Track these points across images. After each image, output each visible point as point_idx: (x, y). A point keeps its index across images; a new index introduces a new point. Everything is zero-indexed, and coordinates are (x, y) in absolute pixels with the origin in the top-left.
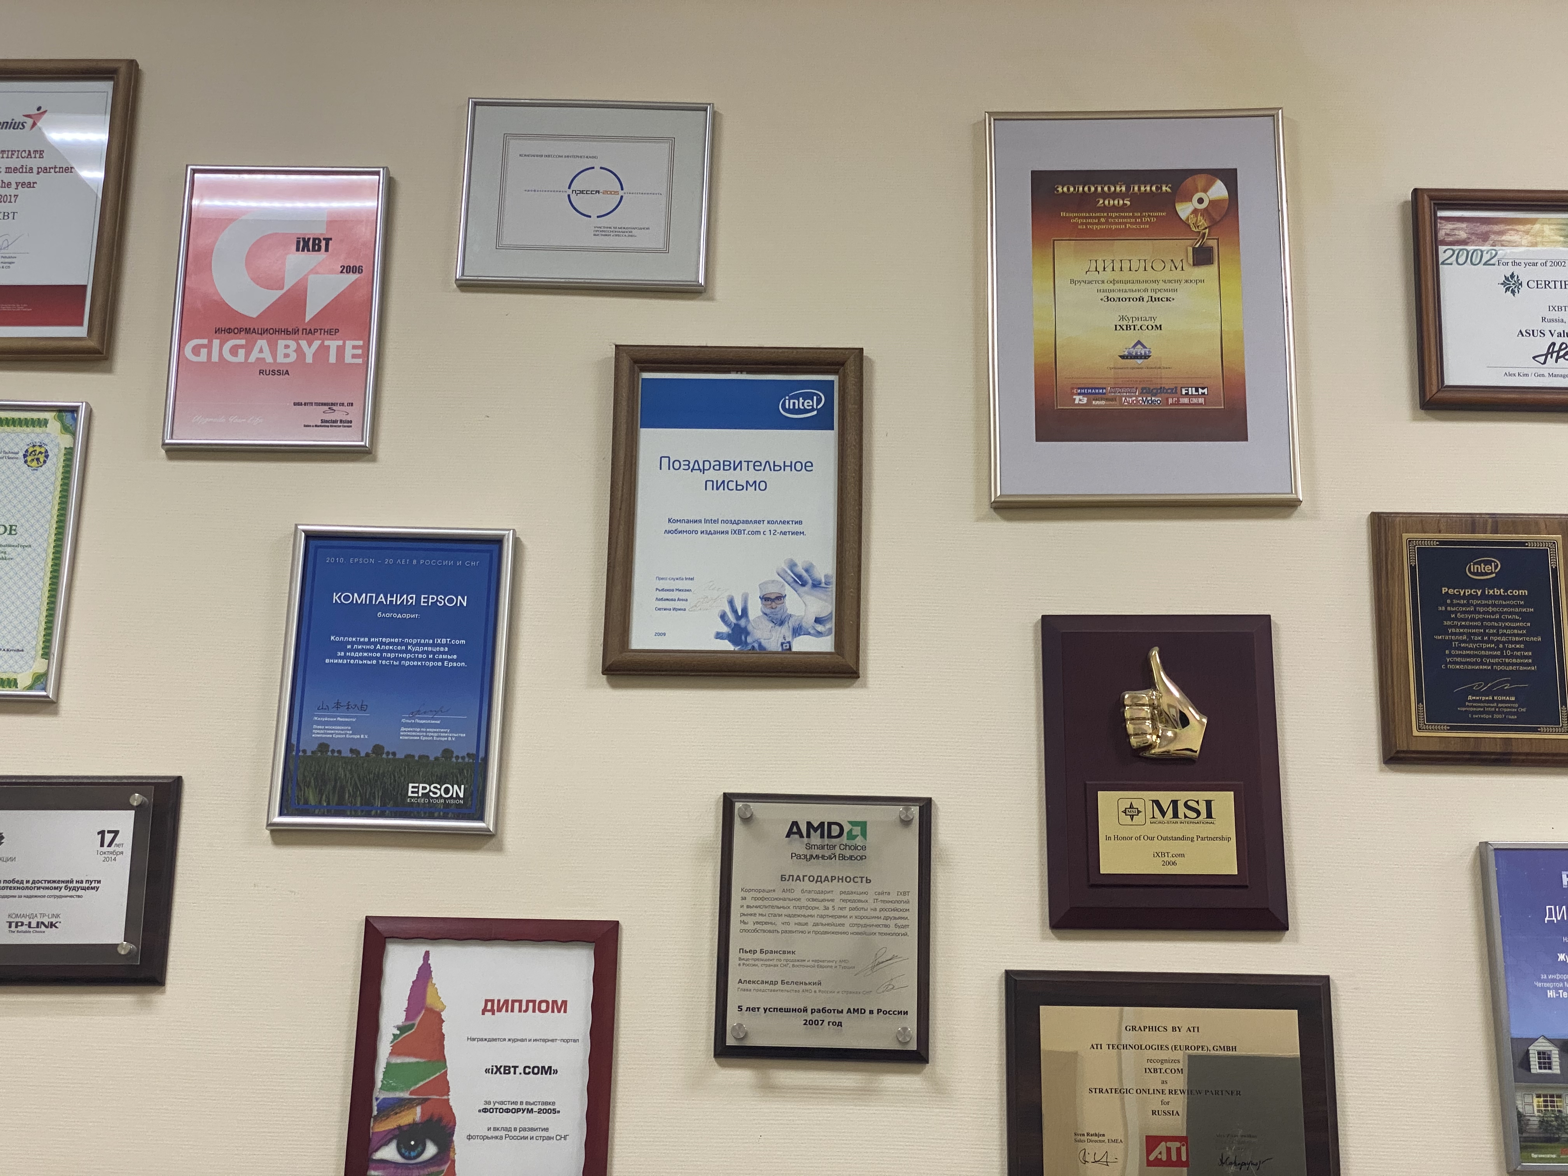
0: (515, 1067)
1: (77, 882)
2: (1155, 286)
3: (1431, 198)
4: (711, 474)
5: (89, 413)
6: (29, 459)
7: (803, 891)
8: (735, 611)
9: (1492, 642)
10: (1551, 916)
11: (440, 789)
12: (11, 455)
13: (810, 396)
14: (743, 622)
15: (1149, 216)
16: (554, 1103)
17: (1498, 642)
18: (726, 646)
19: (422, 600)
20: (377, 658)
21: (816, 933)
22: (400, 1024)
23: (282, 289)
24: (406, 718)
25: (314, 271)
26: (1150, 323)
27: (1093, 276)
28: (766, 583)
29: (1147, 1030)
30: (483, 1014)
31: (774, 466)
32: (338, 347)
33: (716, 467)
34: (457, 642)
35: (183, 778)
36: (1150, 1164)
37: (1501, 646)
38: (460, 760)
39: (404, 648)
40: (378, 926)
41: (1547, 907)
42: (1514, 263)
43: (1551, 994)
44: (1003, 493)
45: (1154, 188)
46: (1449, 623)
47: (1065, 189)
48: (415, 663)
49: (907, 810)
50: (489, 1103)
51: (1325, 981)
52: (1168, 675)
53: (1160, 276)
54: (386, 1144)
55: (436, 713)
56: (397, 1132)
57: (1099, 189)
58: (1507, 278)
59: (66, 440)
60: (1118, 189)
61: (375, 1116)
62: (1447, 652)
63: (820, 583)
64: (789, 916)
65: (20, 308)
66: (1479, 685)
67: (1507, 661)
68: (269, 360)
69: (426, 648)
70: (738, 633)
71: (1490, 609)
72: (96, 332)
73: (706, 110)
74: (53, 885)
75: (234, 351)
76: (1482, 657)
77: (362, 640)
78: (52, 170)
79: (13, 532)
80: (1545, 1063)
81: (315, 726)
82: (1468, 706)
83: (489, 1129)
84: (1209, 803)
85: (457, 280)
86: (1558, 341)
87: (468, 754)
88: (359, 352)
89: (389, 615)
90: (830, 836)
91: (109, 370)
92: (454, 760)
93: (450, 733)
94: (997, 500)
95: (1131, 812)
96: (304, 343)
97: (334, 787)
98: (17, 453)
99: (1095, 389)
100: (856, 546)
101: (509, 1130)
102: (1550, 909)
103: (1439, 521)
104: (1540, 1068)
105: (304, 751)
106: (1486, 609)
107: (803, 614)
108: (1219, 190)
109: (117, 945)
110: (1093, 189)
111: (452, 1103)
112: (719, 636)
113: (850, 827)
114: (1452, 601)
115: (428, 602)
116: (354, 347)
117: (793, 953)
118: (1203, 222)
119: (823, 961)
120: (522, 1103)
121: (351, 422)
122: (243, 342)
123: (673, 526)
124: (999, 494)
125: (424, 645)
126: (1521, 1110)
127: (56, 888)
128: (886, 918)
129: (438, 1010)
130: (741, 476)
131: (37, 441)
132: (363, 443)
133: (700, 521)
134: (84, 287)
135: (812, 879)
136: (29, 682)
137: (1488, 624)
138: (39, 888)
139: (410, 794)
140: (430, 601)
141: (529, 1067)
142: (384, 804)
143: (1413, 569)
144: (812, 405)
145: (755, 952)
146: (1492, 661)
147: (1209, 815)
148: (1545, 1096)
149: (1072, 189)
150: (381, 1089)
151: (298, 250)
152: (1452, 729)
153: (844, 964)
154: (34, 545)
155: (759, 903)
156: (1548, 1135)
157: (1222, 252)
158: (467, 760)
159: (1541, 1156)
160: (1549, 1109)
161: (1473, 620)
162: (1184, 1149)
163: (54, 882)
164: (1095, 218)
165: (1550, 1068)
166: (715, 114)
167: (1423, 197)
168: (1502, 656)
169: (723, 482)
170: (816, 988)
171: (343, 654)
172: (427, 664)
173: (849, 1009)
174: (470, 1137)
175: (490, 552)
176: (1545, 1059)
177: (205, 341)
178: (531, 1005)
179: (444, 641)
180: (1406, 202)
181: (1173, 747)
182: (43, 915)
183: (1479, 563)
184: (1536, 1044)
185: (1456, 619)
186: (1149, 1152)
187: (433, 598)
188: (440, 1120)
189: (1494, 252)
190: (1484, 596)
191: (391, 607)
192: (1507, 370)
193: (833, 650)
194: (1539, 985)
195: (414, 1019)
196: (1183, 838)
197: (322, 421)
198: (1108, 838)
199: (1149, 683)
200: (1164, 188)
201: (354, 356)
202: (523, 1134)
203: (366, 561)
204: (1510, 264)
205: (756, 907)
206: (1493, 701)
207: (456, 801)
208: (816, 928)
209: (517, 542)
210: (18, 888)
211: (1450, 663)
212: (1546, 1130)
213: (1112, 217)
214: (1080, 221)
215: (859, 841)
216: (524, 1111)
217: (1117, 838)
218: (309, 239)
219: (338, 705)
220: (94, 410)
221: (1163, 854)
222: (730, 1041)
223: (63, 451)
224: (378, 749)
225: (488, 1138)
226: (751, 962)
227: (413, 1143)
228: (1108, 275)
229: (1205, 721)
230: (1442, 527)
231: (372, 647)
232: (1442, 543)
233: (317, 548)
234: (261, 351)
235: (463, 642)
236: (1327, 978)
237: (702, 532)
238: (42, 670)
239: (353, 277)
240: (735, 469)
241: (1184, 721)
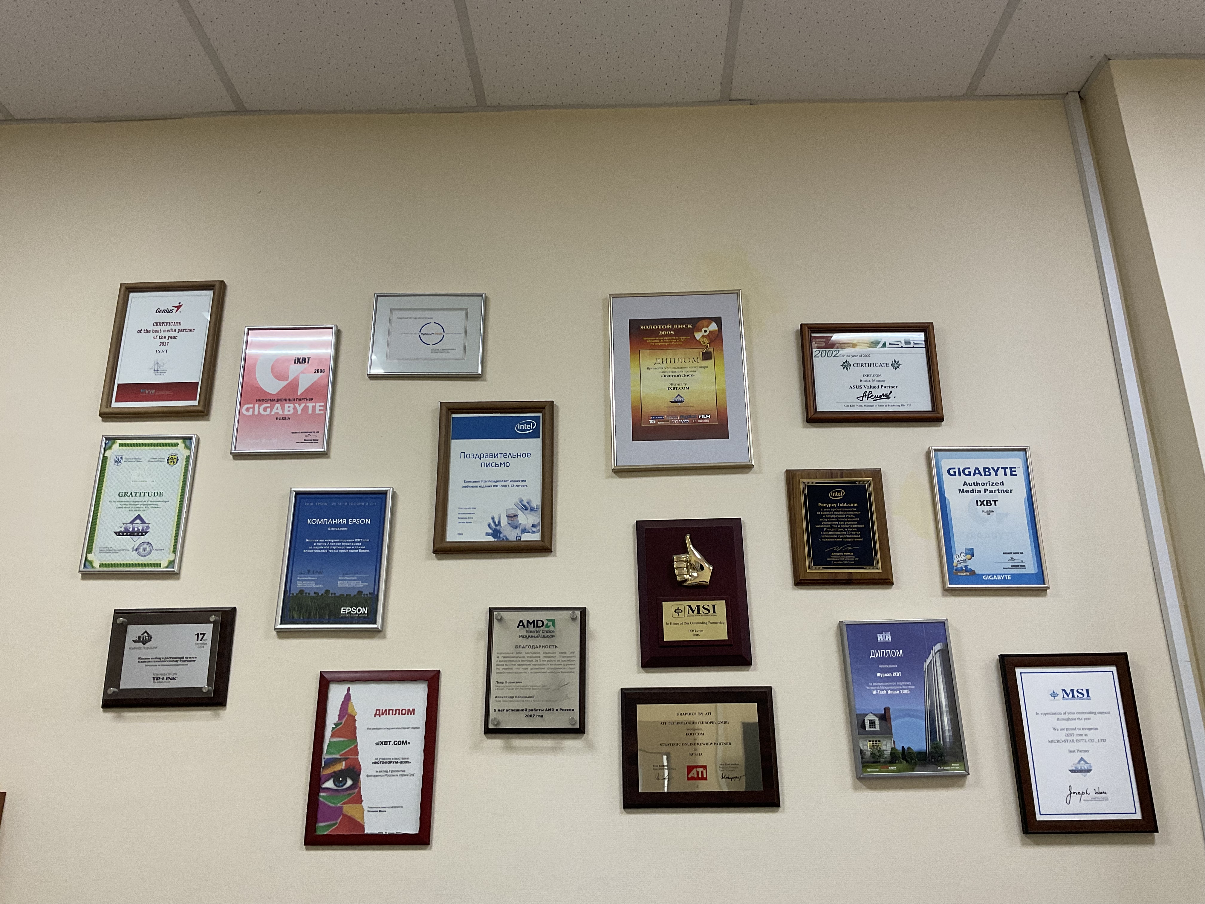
0: (390, 742)
1: (186, 658)
2: (686, 370)
3: (808, 328)
4: (484, 460)
5: (197, 441)
6: (170, 461)
7: (526, 653)
8: (495, 523)
9: (842, 528)
10: (873, 655)
11: (356, 610)
12: (161, 460)
13: (529, 423)
14: (498, 528)
15: (682, 339)
16: (408, 758)
17: (844, 528)
18: (491, 539)
19: (349, 521)
20: (327, 549)
21: (532, 672)
22: (335, 722)
23: (287, 380)
24: (341, 577)
25: (302, 372)
26: (683, 386)
27: (658, 366)
28: (509, 509)
29: (687, 715)
30: (375, 716)
31: (513, 455)
32: (313, 406)
33: (486, 457)
34: (366, 540)
35: (237, 608)
36: (689, 779)
37: (846, 530)
38: (366, 596)
39: (340, 544)
40: (326, 676)
41: (871, 651)
42: (847, 356)
43: (874, 692)
44: (618, 465)
45: (684, 326)
46: (822, 520)
47: (644, 327)
48: (346, 551)
49: (574, 613)
50: (377, 759)
51: (770, 688)
52: (694, 546)
53: (688, 365)
54: (328, 780)
55: (355, 574)
56: (333, 774)
57: (660, 327)
58: (844, 363)
59: (187, 453)
60: (668, 327)
61: (323, 768)
62: (822, 533)
63: (534, 508)
64: (519, 665)
65: (168, 393)
66: (837, 548)
67: (849, 536)
68: (281, 413)
69: (351, 544)
70: (496, 533)
71: (840, 513)
72: (201, 403)
73: (482, 296)
74: (175, 659)
75: (265, 409)
76: (837, 535)
77: (321, 541)
78: (185, 331)
79: (161, 495)
80: (872, 725)
81: (298, 582)
82: (832, 558)
83: (377, 772)
84: (714, 606)
85: (368, 374)
86: (868, 391)
87: (369, 593)
88: (322, 408)
89: (333, 529)
90: (537, 627)
91: (208, 420)
92: (363, 596)
93: (361, 583)
94: (615, 468)
95: (678, 611)
96: (297, 405)
97: (306, 611)
98: (164, 459)
99: (659, 416)
100: (550, 491)
101: (387, 772)
102: (873, 652)
103: (816, 473)
104: (870, 728)
105: (293, 594)
106: (839, 513)
107: (526, 523)
108: (713, 327)
109: (202, 688)
110: (657, 327)
111: (359, 760)
112: (487, 534)
113: (547, 622)
114: (823, 510)
115: (352, 522)
116: (320, 406)
117: (521, 683)
118: (706, 341)
119: (535, 686)
120: (393, 759)
121: (318, 440)
122: (269, 405)
123: (466, 484)
124: (615, 465)
125: (350, 542)
126: (862, 748)
127: (176, 661)
128: (564, 665)
129: (354, 715)
130: (498, 460)
131: (174, 453)
132: (323, 450)
133: (479, 482)
134: (198, 382)
135: (530, 647)
136: (166, 564)
137: (840, 520)
138: (168, 661)
139: (342, 613)
140: (353, 522)
141: (396, 741)
142: (329, 617)
143: (805, 495)
144: (530, 427)
145: (503, 683)
146: (842, 536)
147: (714, 612)
148: (873, 741)
149: (647, 327)
150: (326, 753)
151: (295, 363)
152: (825, 568)
153: (545, 688)
154: (170, 501)
155: (505, 659)
156: (874, 760)
157: (715, 354)
158: (369, 596)
159: (871, 770)
160: (875, 747)
161: (833, 518)
162: (704, 772)
163: (175, 658)
164: (658, 340)
165: (875, 728)
166: (486, 298)
167: (805, 327)
168: (846, 534)
169: (490, 463)
170: (532, 699)
171: (312, 547)
172: (351, 551)
173: (547, 709)
174: (368, 776)
175: (381, 498)
176: (872, 722)
177: (252, 406)
178: (398, 711)
179: (359, 540)
180: (798, 330)
181: (697, 580)
182: (169, 674)
183: (835, 492)
184: (868, 716)
185: (825, 518)
186: (688, 773)
187: (354, 520)
188: (354, 768)
189: (838, 351)
190: (837, 507)
191: (335, 525)
192: (845, 404)
193: (540, 540)
194: (868, 688)
195: (342, 720)
196: (702, 623)
197: (305, 440)
198: (667, 624)
199: (685, 551)
200: (689, 326)
201: (320, 410)
202: (393, 774)
203: (323, 504)
204: (845, 356)
205: (504, 661)
206: (843, 555)
207: (364, 615)
208: (532, 671)
209: (394, 494)
210: (158, 661)
211: (823, 538)
212: (874, 757)
213: (666, 339)
214: (651, 341)
215: (552, 628)
216: (393, 762)
217: (671, 624)
218: (300, 358)
219: (309, 572)
220: (201, 439)
221: (693, 631)
222: (491, 726)
223: (185, 457)
224: (327, 592)
225: (376, 776)
226: (501, 688)
227: (341, 779)
228: (664, 365)
229: (711, 568)
230: (818, 476)
231: (326, 544)
232: (818, 483)
233: (301, 499)
234: (277, 409)
235: (368, 540)
236: (770, 687)
237: (480, 487)
238: (172, 559)
239: (320, 374)
240: (495, 457)
241: (702, 568)
